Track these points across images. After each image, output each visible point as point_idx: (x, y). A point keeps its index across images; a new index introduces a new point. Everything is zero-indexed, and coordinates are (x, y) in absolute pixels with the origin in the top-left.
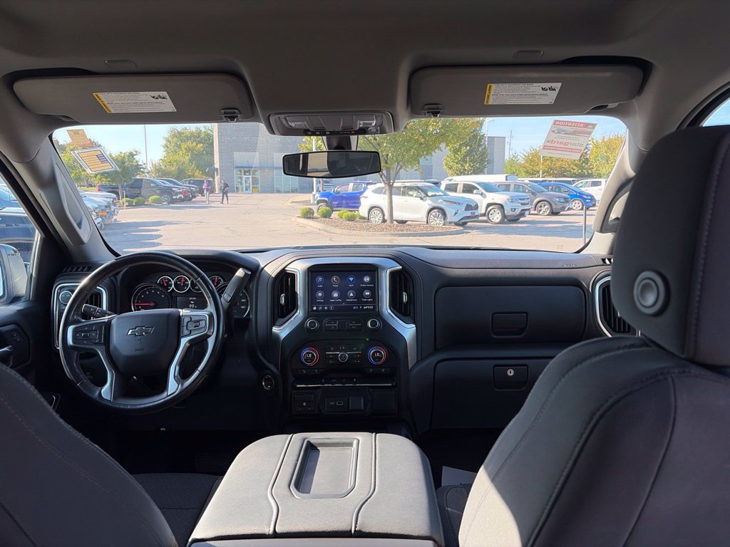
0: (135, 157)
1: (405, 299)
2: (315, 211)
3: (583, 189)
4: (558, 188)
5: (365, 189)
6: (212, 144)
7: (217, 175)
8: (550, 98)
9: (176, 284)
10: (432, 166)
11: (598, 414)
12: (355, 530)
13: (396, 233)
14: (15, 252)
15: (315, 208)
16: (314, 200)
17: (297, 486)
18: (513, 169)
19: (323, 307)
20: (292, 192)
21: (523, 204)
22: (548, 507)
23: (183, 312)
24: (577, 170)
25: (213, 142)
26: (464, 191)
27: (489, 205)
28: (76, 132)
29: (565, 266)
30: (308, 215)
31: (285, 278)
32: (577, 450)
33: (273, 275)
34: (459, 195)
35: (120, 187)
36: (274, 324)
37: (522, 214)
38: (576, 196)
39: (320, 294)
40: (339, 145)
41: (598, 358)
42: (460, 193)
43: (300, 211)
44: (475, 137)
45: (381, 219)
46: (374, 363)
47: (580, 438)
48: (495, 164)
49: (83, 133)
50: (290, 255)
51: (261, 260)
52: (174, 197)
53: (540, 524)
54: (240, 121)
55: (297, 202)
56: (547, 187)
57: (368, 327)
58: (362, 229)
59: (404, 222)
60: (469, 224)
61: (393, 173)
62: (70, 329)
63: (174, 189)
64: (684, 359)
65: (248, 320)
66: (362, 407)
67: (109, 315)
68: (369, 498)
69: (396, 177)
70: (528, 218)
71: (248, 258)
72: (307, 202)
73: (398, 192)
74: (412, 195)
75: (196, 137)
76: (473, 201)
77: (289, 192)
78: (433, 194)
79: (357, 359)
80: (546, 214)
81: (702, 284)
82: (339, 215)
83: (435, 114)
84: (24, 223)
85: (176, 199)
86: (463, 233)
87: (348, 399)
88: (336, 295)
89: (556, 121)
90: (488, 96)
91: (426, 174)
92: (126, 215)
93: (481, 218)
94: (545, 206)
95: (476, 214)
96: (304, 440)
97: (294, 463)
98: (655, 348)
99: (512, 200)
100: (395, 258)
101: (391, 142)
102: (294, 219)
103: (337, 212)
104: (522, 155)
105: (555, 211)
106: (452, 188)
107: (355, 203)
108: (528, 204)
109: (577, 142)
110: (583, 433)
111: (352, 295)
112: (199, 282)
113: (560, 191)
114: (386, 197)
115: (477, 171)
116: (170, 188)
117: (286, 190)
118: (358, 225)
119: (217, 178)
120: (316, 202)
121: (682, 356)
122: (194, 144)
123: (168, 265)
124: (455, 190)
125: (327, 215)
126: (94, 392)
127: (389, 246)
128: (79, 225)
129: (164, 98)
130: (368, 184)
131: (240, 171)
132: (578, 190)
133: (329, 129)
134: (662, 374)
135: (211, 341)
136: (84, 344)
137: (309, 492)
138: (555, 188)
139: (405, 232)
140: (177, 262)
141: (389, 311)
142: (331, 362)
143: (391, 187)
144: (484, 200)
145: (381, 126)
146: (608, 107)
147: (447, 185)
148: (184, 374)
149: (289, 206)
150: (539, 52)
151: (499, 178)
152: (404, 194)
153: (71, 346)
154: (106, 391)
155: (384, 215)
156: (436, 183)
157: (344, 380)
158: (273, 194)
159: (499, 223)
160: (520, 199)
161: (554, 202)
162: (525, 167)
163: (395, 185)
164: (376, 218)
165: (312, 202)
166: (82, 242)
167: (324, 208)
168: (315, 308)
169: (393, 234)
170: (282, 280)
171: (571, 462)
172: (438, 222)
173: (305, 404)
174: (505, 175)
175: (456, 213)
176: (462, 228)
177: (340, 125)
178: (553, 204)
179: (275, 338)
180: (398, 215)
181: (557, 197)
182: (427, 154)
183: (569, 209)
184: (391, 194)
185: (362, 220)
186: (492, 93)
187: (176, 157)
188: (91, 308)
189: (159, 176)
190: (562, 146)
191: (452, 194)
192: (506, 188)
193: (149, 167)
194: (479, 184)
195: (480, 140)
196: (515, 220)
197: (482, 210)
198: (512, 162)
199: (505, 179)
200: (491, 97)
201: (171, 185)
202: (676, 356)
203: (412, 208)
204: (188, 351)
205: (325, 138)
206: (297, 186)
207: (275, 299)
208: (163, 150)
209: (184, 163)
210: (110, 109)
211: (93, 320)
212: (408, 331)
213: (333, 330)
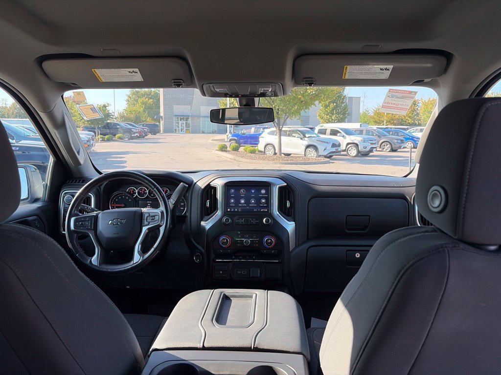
0: (107, 108)
1: (288, 205)
2: (228, 146)
3: (414, 134)
4: (396, 133)
5: (263, 132)
6: (159, 100)
7: (162, 120)
8: (386, 75)
9: (138, 192)
10: (309, 116)
11: (403, 271)
12: (254, 347)
13: (284, 162)
14: (36, 169)
15: (228, 144)
16: (228, 138)
17: (218, 320)
18: (365, 119)
19: (234, 209)
20: (213, 133)
21: (371, 144)
22: (373, 328)
23: (144, 210)
24: (410, 121)
25: (159, 98)
26: (331, 134)
27: (348, 144)
28: (79, 93)
29: (396, 185)
30: (223, 149)
31: (210, 190)
32: (390, 292)
33: (203, 187)
34: (327, 136)
35: (96, 128)
36: (202, 220)
37: (371, 151)
38: (409, 139)
39: (232, 201)
40: (247, 103)
41: (405, 238)
42: (328, 135)
43: (218, 146)
44: (339, 97)
45: (273, 152)
46: (268, 247)
47: (392, 285)
48: (353, 116)
49: (83, 94)
50: (214, 175)
51: (194, 178)
52: (133, 135)
53: (368, 338)
54: (184, 88)
55: (216, 140)
56: (389, 132)
57: (263, 223)
58: (260, 159)
59: (289, 155)
60: (334, 156)
61: (282, 121)
62: (73, 220)
63: (133, 130)
64: (456, 239)
65: (185, 217)
66: (259, 275)
67: (96, 211)
68: (263, 329)
69: (284, 124)
70: (375, 153)
71: (186, 177)
72: (223, 140)
73: (285, 134)
74: (295, 137)
75: (149, 96)
76: (336, 140)
77: (210, 133)
78: (310, 135)
79: (256, 243)
80: (388, 151)
81: (467, 194)
82: (244, 149)
83: (310, 84)
84: (43, 151)
85: (134, 136)
86: (330, 163)
87: (250, 270)
88: (243, 201)
89: (390, 90)
90: (345, 73)
91: (305, 122)
92: (101, 147)
93: (342, 153)
94: (387, 145)
95: (339, 150)
96: (221, 293)
97: (215, 307)
98: (440, 233)
99: (364, 141)
100: (282, 178)
101: (281, 100)
102: (213, 151)
103: (243, 147)
104: (372, 110)
105: (394, 149)
106: (323, 132)
107: (256, 141)
108: (375, 144)
109: (405, 103)
110: (394, 283)
111: (253, 202)
112: (155, 191)
113: (398, 135)
114: (277, 137)
115: (341, 120)
116: (130, 129)
117: (209, 132)
118: (257, 156)
119: (162, 123)
120: (229, 140)
121: (456, 238)
122: (147, 99)
123: (135, 180)
124: (325, 133)
125: (236, 149)
126: (87, 260)
127: (278, 170)
128: (78, 153)
129: (136, 72)
130: (264, 128)
131: (178, 118)
132: (410, 134)
133: (241, 93)
134: (442, 247)
135: (162, 229)
136: (81, 229)
137: (225, 324)
138: (395, 133)
139: (289, 162)
140: (141, 178)
141: (278, 213)
142: (239, 245)
143: (280, 130)
144: (345, 140)
145: (275, 92)
146: (425, 81)
147: (319, 130)
148: (144, 250)
149: (210, 143)
150: (378, 46)
151: (356, 126)
152: (289, 135)
153: (73, 230)
154: (95, 260)
155: (275, 150)
156: (311, 128)
157: (247, 257)
158: (199, 135)
159: (355, 156)
160: (370, 140)
161: (394, 143)
162: (374, 118)
163: (283, 129)
164: (269, 152)
165: (226, 140)
166: (80, 164)
167: (234, 144)
168: (229, 210)
169: (281, 163)
170: (208, 191)
171: (386, 300)
172: (313, 155)
173: (221, 272)
174: (360, 124)
175: (325, 149)
176: (329, 160)
177: (249, 90)
178: (393, 144)
179: (203, 229)
180: (285, 150)
181: (396, 139)
182: (306, 109)
183: (404, 148)
184: (280, 136)
185: (260, 153)
186: (348, 71)
187: (135, 108)
188: (85, 206)
189: (122, 121)
190: (395, 106)
191: (322, 136)
192: (361, 132)
193: (116, 115)
194: (341, 129)
195: (343, 99)
196: (366, 154)
197: (343, 147)
198: (365, 114)
199: (360, 126)
200: (347, 74)
201: (131, 127)
202: (452, 237)
203: (295, 145)
204: (147, 235)
205: (238, 99)
206: (216, 129)
207: (203, 204)
208: (126, 103)
209: (140, 112)
210: (102, 79)
211: (86, 214)
212: (290, 226)
213: (241, 225)
